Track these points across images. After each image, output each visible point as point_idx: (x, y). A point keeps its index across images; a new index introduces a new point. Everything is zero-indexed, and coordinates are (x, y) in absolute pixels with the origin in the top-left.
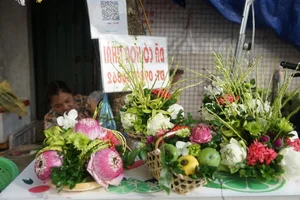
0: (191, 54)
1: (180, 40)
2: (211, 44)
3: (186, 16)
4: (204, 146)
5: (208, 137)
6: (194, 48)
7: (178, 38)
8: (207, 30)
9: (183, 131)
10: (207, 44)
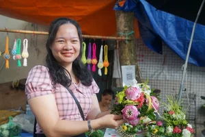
0: (166, 80)
1: (159, 71)
2: (178, 75)
3: (163, 58)
4: (160, 127)
5: (161, 124)
6: (167, 76)
7: (158, 70)
8: (176, 66)
9: (155, 122)
10: (176, 74)
